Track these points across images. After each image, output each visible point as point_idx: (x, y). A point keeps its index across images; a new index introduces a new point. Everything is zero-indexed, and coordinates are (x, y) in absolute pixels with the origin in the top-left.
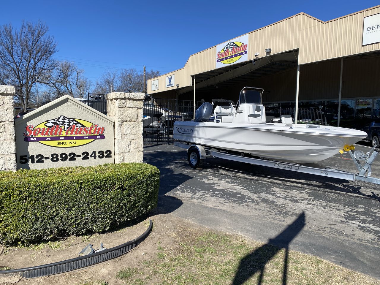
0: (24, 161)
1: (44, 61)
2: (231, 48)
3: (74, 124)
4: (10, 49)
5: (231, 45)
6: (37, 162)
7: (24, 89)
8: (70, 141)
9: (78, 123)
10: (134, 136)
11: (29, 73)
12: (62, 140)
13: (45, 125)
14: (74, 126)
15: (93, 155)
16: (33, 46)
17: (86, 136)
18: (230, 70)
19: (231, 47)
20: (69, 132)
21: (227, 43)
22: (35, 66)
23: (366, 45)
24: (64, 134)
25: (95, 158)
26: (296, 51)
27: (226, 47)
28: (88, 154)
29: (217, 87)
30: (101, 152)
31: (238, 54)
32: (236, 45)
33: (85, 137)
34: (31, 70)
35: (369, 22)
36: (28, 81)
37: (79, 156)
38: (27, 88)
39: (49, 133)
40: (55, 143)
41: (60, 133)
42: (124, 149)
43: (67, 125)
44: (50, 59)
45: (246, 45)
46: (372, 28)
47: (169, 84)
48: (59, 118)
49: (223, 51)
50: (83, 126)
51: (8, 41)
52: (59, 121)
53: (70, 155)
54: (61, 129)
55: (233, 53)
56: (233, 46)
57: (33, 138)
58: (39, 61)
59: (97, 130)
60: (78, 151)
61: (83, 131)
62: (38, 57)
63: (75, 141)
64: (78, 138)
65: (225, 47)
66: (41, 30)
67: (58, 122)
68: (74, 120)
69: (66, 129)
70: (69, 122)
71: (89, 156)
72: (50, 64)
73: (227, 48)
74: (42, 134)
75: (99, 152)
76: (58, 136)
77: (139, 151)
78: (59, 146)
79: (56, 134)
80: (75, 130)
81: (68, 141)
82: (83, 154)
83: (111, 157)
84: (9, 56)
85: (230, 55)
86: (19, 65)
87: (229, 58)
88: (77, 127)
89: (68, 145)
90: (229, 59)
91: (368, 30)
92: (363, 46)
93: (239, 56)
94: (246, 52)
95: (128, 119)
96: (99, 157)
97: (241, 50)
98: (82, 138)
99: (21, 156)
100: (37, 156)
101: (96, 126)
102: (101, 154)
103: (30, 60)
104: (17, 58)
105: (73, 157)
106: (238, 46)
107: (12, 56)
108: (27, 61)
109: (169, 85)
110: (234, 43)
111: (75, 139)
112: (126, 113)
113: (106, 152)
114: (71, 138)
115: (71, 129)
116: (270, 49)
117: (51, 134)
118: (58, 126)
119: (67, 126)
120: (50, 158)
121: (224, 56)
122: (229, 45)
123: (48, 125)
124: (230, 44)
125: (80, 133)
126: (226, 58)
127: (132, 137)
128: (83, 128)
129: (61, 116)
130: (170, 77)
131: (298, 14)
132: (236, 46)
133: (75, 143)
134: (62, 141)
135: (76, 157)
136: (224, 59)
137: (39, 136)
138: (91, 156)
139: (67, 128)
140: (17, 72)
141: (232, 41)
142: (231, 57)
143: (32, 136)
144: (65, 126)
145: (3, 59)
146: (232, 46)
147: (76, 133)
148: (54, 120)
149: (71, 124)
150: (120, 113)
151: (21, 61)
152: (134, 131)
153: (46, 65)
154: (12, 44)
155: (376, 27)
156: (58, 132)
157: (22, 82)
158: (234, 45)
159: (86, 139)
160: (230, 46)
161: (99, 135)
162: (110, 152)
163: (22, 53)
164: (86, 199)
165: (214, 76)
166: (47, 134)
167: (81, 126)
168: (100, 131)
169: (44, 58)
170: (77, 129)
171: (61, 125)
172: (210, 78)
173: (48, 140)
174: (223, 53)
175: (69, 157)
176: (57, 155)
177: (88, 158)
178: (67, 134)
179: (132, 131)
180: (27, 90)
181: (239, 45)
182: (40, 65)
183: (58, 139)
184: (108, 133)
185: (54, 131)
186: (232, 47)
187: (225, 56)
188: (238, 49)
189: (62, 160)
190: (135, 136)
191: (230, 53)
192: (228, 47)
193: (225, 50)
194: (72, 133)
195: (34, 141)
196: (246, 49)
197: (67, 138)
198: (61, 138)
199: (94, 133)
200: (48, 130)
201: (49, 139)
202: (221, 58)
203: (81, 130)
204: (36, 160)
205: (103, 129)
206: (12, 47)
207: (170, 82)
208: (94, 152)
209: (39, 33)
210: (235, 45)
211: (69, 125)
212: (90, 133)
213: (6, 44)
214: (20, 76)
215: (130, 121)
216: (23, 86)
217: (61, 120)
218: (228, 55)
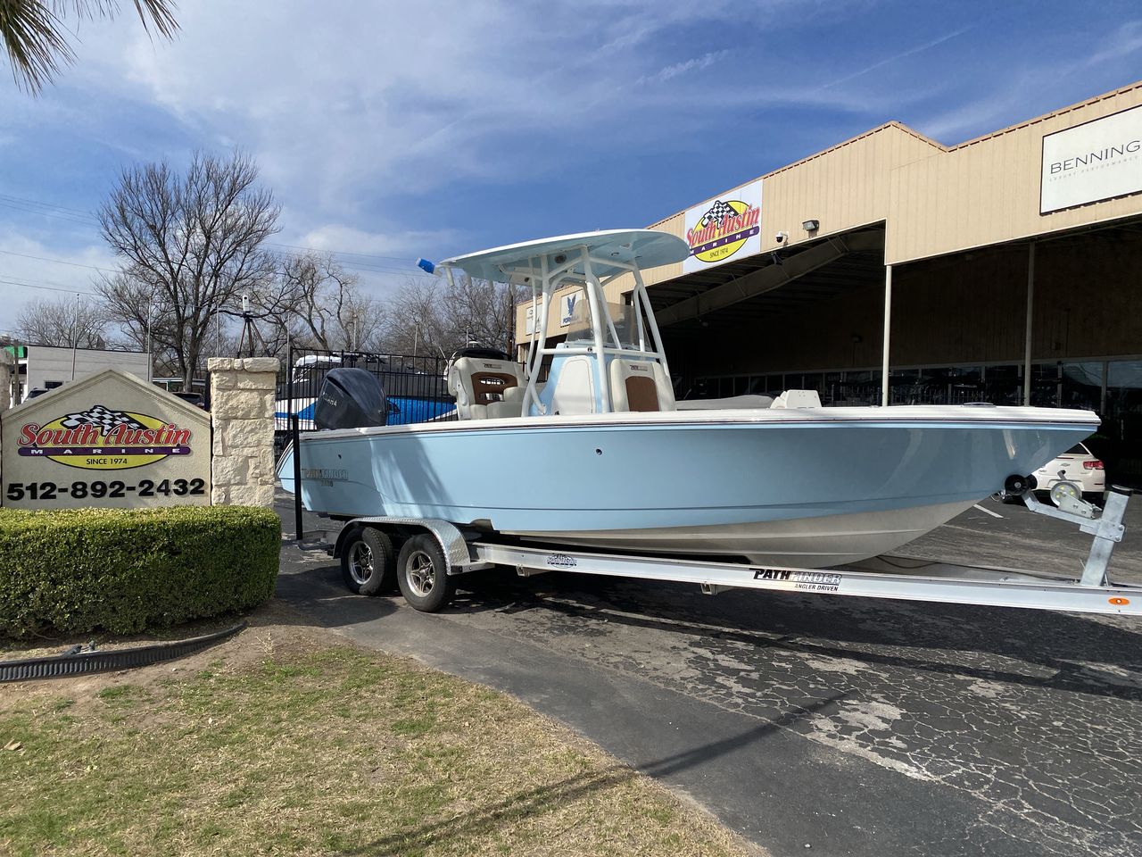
0: (15, 494)
1: (241, 258)
2: (720, 219)
3: (124, 422)
4: (159, 226)
5: (720, 209)
6: (44, 497)
7: (188, 331)
8: (114, 457)
9: (132, 421)
10: (252, 449)
11: (201, 289)
12: (97, 454)
13: (62, 423)
14: (123, 428)
15: (164, 488)
16: (217, 217)
17: (150, 448)
18: (737, 277)
19: (720, 214)
20: (112, 439)
21: (709, 204)
22: (219, 270)
23: (1050, 213)
24: (100, 442)
25: (166, 494)
26: (880, 227)
27: (709, 214)
28: (151, 484)
29: (705, 324)
30: (180, 482)
31: (738, 234)
32: (732, 209)
33: (146, 451)
34: (207, 279)
35: (1057, 148)
36: (198, 310)
37: (132, 489)
38: (195, 330)
39: (70, 439)
40: (81, 460)
41: (93, 441)
42: (228, 477)
43: (109, 424)
44: (257, 251)
45: (758, 210)
46: (1062, 166)
47: (568, 316)
48: (92, 411)
49: (700, 227)
50: (142, 427)
51: (154, 208)
52: (92, 417)
53: (113, 485)
54: (96, 433)
55: (724, 233)
56: (724, 213)
57: (37, 449)
58: (230, 257)
59: (173, 436)
60: (132, 479)
61: (142, 437)
62: (228, 246)
63: (124, 457)
64: (130, 451)
65: (706, 216)
66: (238, 176)
67: (88, 418)
68: (123, 414)
69: (105, 433)
70: (114, 419)
71: (153, 490)
72: (256, 264)
73: (710, 218)
74: (56, 442)
75: (176, 483)
76: (87, 446)
77: (264, 483)
78: (90, 466)
79: (84, 441)
80: (125, 436)
81: (108, 458)
82: (142, 484)
83: (202, 492)
84: (154, 248)
85: (717, 238)
86: (177, 267)
87: (715, 244)
88: (129, 428)
89: (109, 466)
90: (715, 247)
91: (1054, 171)
92: (1042, 214)
93: (739, 239)
94: (756, 230)
95: (240, 414)
96: (176, 491)
97: (745, 223)
98: (140, 451)
99: (11, 485)
100: (43, 487)
101: (172, 426)
102: (180, 487)
103: (206, 256)
104: (173, 251)
105: (118, 490)
106: (736, 214)
107: (162, 245)
108: (198, 257)
109: (568, 319)
110: (728, 206)
111: (123, 454)
112: (235, 400)
113: (193, 483)
114: (116, 451)
115: (116, 432)
116: (816, 223)
117: (74, 441)
118: (89, 427)
119: (107, 427)
120: (71, 490)
121: (702, 241)
122: (715, 210)
123: (68, 423)
124: (718, 207)
125: (136, 441)
126: (709, 247)
127: (247, 451)
128: (143, 432)
129: (95, 407)
130: (571, 297)
131: (883, 126)
132: (733, 213)
133: (125, 462)
134: (96, 458)
135: (124, 491)
136: (704, 248)
137: (50, 445)
138: (159, 490)
139: (108, 431)
140: (172, 287)
141: (723, 198)
142: (721, 242)
143: (35, 445)
144: (103, 428)
145: (140, 254)
146: (723, 211)
147: (127, 442)
148: (81, 414)
149: (116, 423)
150: (219, 401)
151: (184, 257)
152: (252, 439)
153: (244, 267)
154: (165, 213)
155: (1073, 163)
156: (89, 438)
157: (184, 314)
158: (728, 209)
159: (148, 453)
160: (718, 212)
161: (178, 446)
162: (202, 483)
163: (188, 238)
164: (89, 564)
165: (694, 294)
166: (64, 441)
167: (139, 428)
168: (181, 438)
169: (243, 248)
170: (130, 433)
171: (95, 425)
172: (684, 299)
173: (69, 454)
174: (701, 232)
175: (110, 491)
176: (84, 485)
177: (152, 494)
178: (107, 442)
179: (249, 440)
180: (194, 334)
181: (740, 209)
182: (232, 266)
183: (87, 451)
184: (199, 443)
185: (81, 435)
186: (722, 217)
187: (706, 239)
188: (738, 222)
189: (94, 495)
190: (255, 449)
191: (717, 231)
192: (712, 215)
193: (705, 223)
194: (118, 441)
195: (39, 455)
196: (756, 222)
197: (106, 451)
198: (94, 451)
199: (167, 440)
200: (68, 434)
201: (71, 452)
202: (697, 245)
203: (139, 433)
204: (40, 493)
205: (187, 434)
206: (164, 222)
207: (571, 311)
208: (166, 482)
209: (234, 184)
210: (729, 211)
211: (113, 425)
212: (158, 441)
213: (149, 212)
214: (180, 295)
215: (243, 418)
216: (184, 322)
217: (95, 415)
218: (714, 237)
